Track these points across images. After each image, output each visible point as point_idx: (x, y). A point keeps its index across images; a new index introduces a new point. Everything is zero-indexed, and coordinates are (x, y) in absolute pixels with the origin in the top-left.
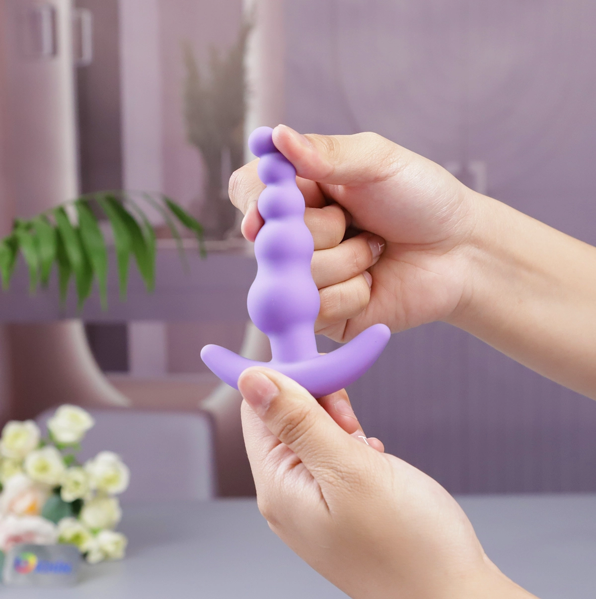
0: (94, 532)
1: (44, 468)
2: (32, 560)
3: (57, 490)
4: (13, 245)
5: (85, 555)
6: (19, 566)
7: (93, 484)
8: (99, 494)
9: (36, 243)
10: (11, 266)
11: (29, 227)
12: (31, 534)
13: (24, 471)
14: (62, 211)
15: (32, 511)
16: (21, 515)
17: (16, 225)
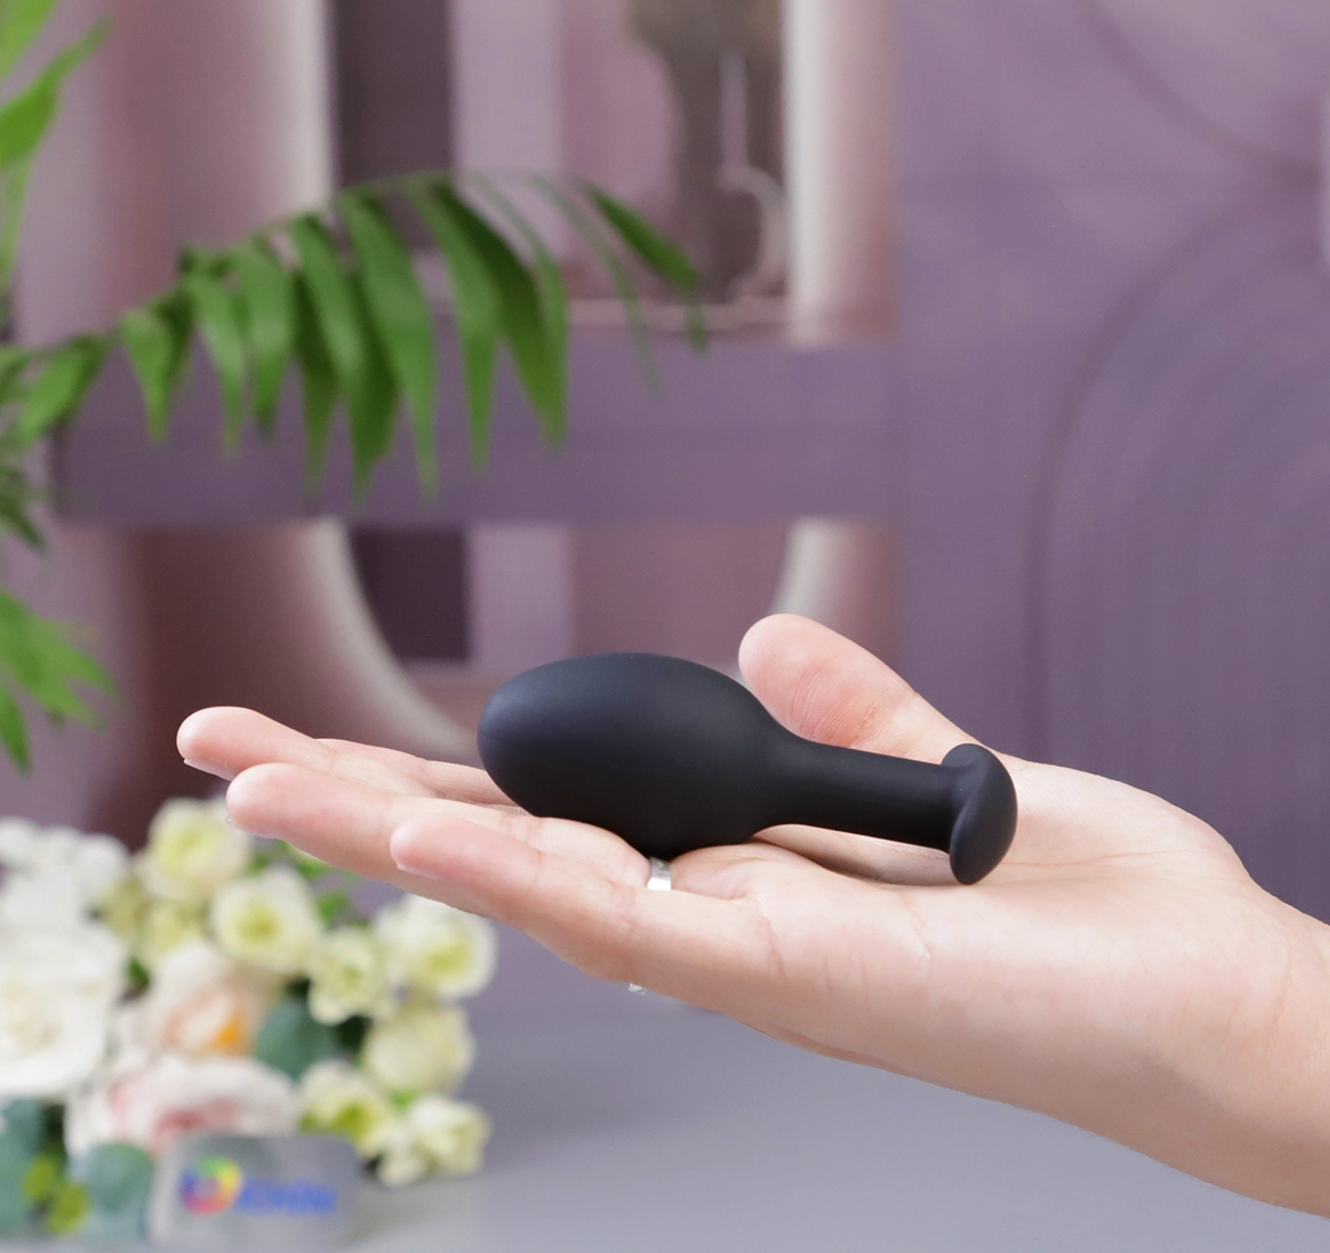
0: (400, 1100)
1: (262, 929)
2: (229, 1178)
3: (300, 988)
4: (179, 320)
5: (373, 1165)
6: (191, 1193)
7: (396, 972)
8: (412, 998)
9: (241, 313)
10: (172, 373)
11: (220, 270)
12: (224, 1105)
13: (210, 935)
15: (231, 1044)
16: (198, 1056)
17: (186, 265)
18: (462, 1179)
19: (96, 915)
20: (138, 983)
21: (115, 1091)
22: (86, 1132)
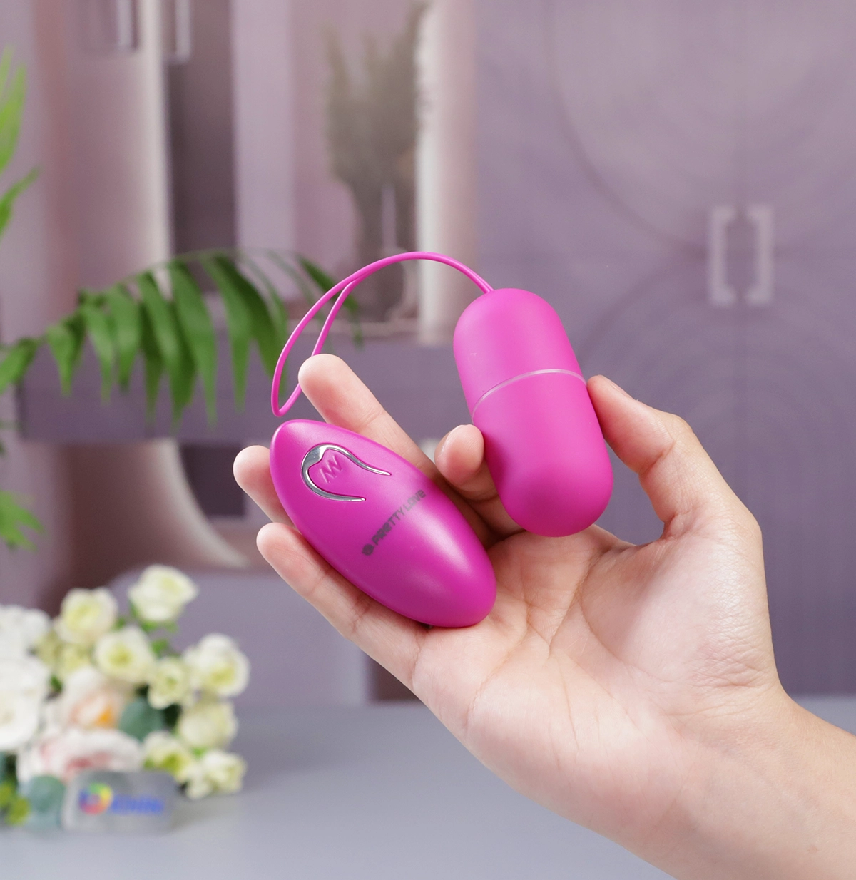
0: (198, 753)
1: (123, 659)
2: (105, 794)
3: (143, 691)
4: (77, 329)
5: (183, 787)
6: (85, 803)
7: (196, 683)
8: (204, 697)
9: (111, 326)
10: (73, 359)
11: (100, 303)
12: (103, 755)
13: (94, 663)
14: (149, 279)
15: (106, 722)
16: (89, 728)
17: (81, 300)
18: (232, 795)
19: (33, 652)
20: (56, 689)
21: (43, 748)
22: (28, 770)
